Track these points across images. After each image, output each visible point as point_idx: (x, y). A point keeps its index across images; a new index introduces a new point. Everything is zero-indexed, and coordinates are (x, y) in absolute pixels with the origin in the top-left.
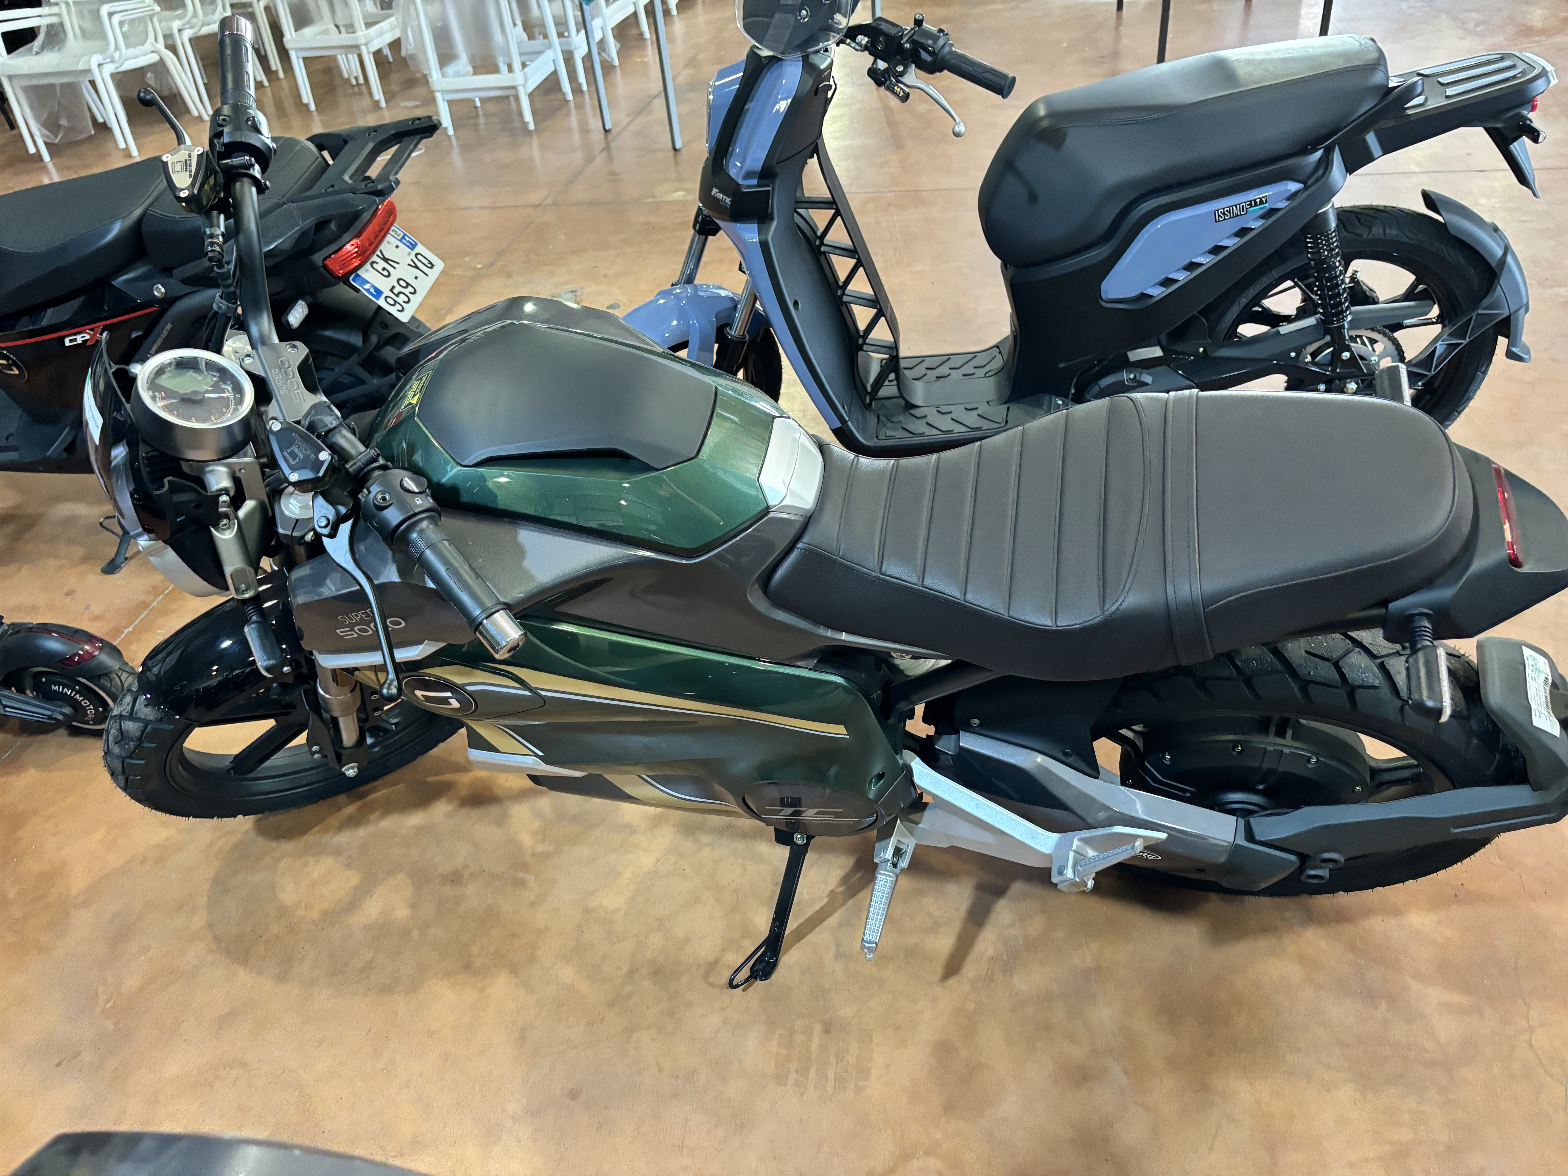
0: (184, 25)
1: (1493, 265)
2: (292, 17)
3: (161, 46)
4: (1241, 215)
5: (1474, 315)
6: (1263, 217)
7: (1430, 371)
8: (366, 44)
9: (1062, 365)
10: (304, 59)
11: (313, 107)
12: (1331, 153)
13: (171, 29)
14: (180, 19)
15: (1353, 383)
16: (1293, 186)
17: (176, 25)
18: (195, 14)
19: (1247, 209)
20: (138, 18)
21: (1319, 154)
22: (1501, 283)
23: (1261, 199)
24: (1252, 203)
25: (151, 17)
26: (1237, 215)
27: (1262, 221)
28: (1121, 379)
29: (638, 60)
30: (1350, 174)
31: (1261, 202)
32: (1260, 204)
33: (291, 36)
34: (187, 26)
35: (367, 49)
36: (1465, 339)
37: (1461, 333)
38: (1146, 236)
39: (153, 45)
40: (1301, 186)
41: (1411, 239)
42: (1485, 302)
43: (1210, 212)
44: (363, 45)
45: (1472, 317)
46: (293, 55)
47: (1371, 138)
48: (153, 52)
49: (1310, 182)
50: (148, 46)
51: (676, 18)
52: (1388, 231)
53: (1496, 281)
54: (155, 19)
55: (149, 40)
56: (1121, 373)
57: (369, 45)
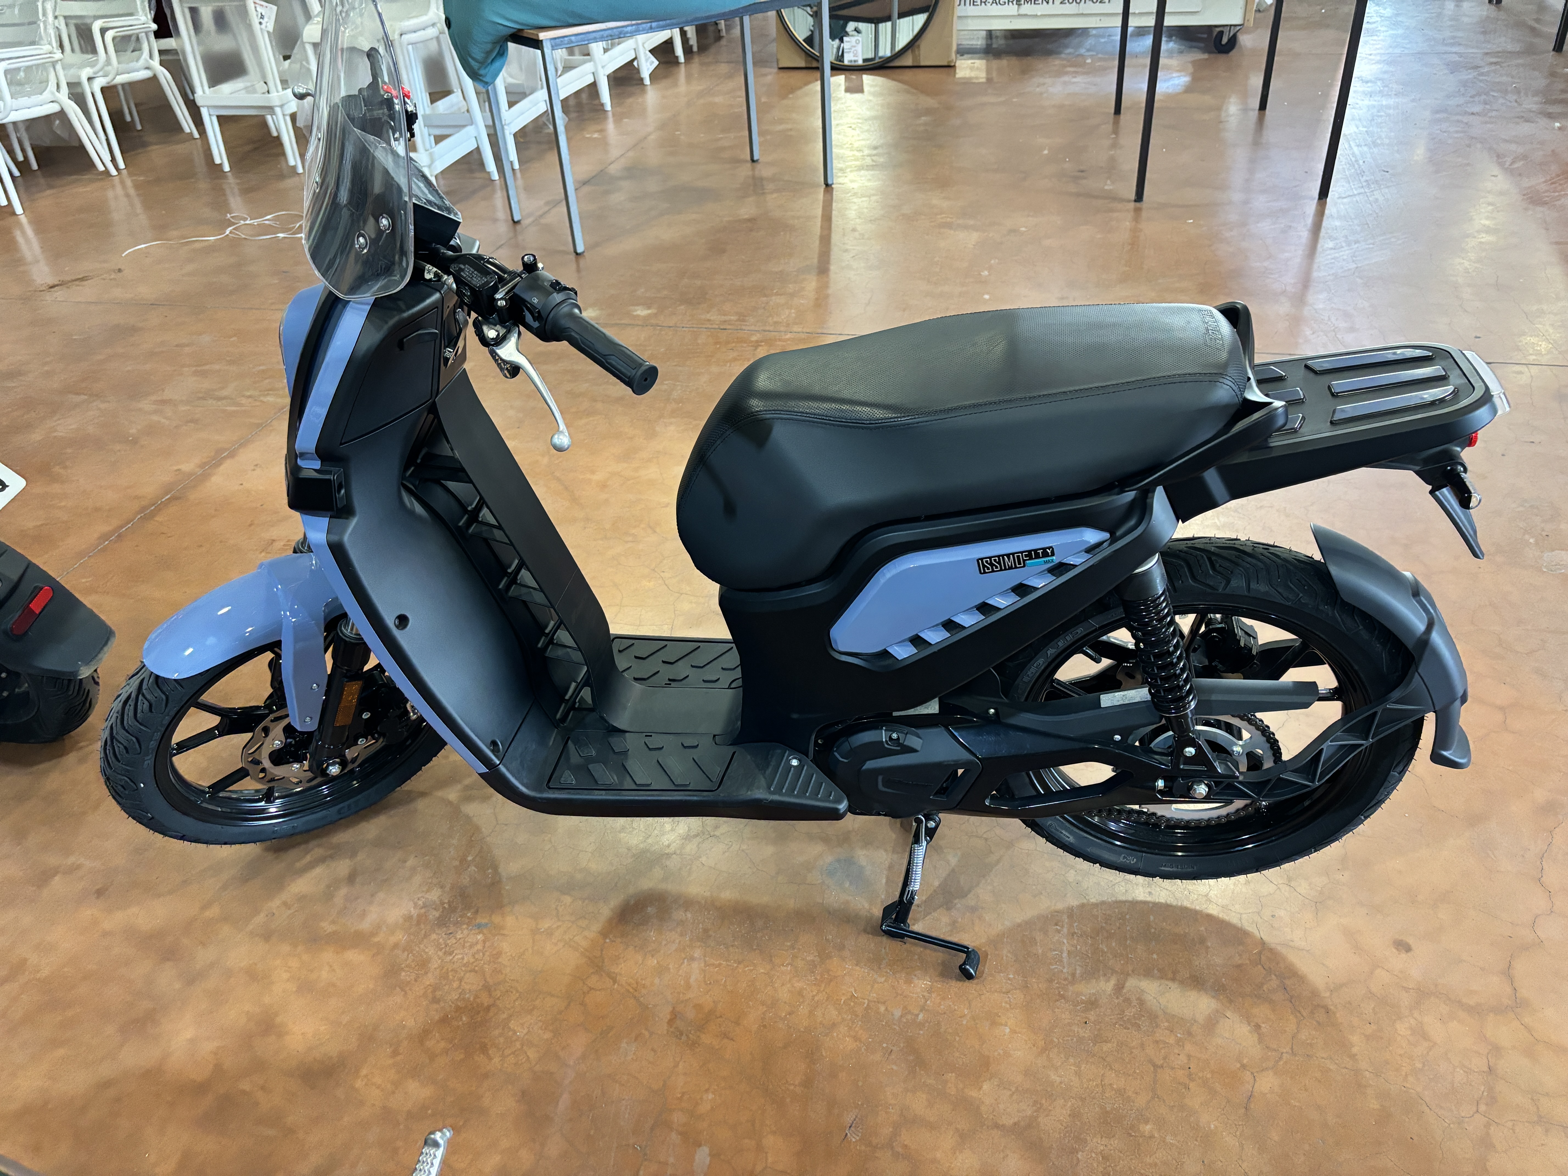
0: (95, 73)
1: (1410, 645)
2: (206, 71)
3: (63, 96)
4: (1016, 567)
5: (1379, 709)
6: (1051, 571)
7: (1313, 781)
8: (282, 106)
9: (795, 716)
10: (218, 117)
11: (227, 168)
12: (1150, 495)
13: (79, 77)
14: (92, 66)
15: (1203, 786)
16: (1092, 536)
17: (85, 73)
18: (108, 62)
19: (1024, 561)
20: (38, 65)
21: (1129, 496)
22: (1419, 671)
23: (1044, 549)
24: (1032, 554)
25: (54, 64)
26: (1011, 568)
27: (1050, 578)
28: (878, 739)
29: (588, 136)
30: (1183, 522)
31: (1045, 555)
32: (1043, 557)
33: (204, 92)
34: (101, 74)
35: (282, 111)
36: (1366, 739)
37: (1363, 730)
38: (888, 575)
39: (53, 93)
40: (1105, 535)
41: (1287, 599)
42: (1396, 694)
43: (974, 559)
44: (277, 106)
45: (1375, 713)
46: (204, 112)
47: (1212, 478)
48: (52, 102)
49: (1119, 533)
50: (47, 95)
51: (649, 88)
52: (1253, 585)
53: (1413, 668)
54: (59, 67)
55: (48, 89)
56: (878, 732)
57: (286, 107)
